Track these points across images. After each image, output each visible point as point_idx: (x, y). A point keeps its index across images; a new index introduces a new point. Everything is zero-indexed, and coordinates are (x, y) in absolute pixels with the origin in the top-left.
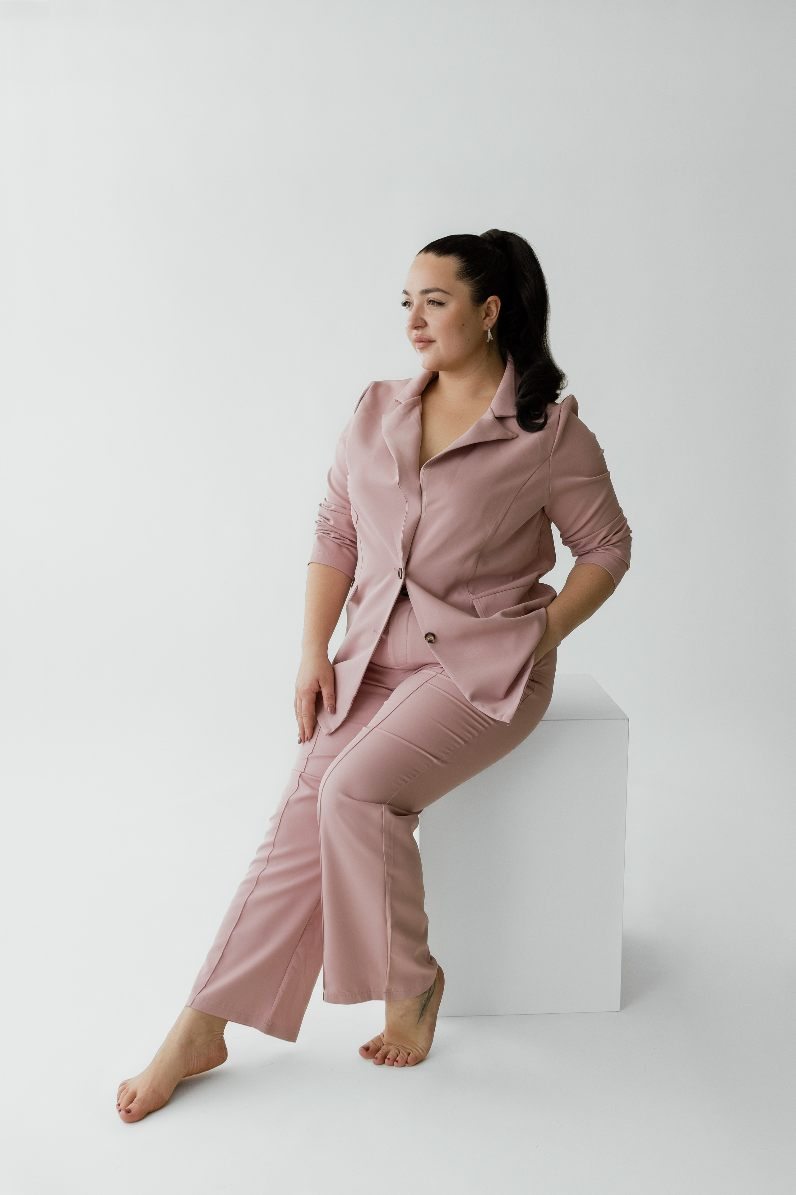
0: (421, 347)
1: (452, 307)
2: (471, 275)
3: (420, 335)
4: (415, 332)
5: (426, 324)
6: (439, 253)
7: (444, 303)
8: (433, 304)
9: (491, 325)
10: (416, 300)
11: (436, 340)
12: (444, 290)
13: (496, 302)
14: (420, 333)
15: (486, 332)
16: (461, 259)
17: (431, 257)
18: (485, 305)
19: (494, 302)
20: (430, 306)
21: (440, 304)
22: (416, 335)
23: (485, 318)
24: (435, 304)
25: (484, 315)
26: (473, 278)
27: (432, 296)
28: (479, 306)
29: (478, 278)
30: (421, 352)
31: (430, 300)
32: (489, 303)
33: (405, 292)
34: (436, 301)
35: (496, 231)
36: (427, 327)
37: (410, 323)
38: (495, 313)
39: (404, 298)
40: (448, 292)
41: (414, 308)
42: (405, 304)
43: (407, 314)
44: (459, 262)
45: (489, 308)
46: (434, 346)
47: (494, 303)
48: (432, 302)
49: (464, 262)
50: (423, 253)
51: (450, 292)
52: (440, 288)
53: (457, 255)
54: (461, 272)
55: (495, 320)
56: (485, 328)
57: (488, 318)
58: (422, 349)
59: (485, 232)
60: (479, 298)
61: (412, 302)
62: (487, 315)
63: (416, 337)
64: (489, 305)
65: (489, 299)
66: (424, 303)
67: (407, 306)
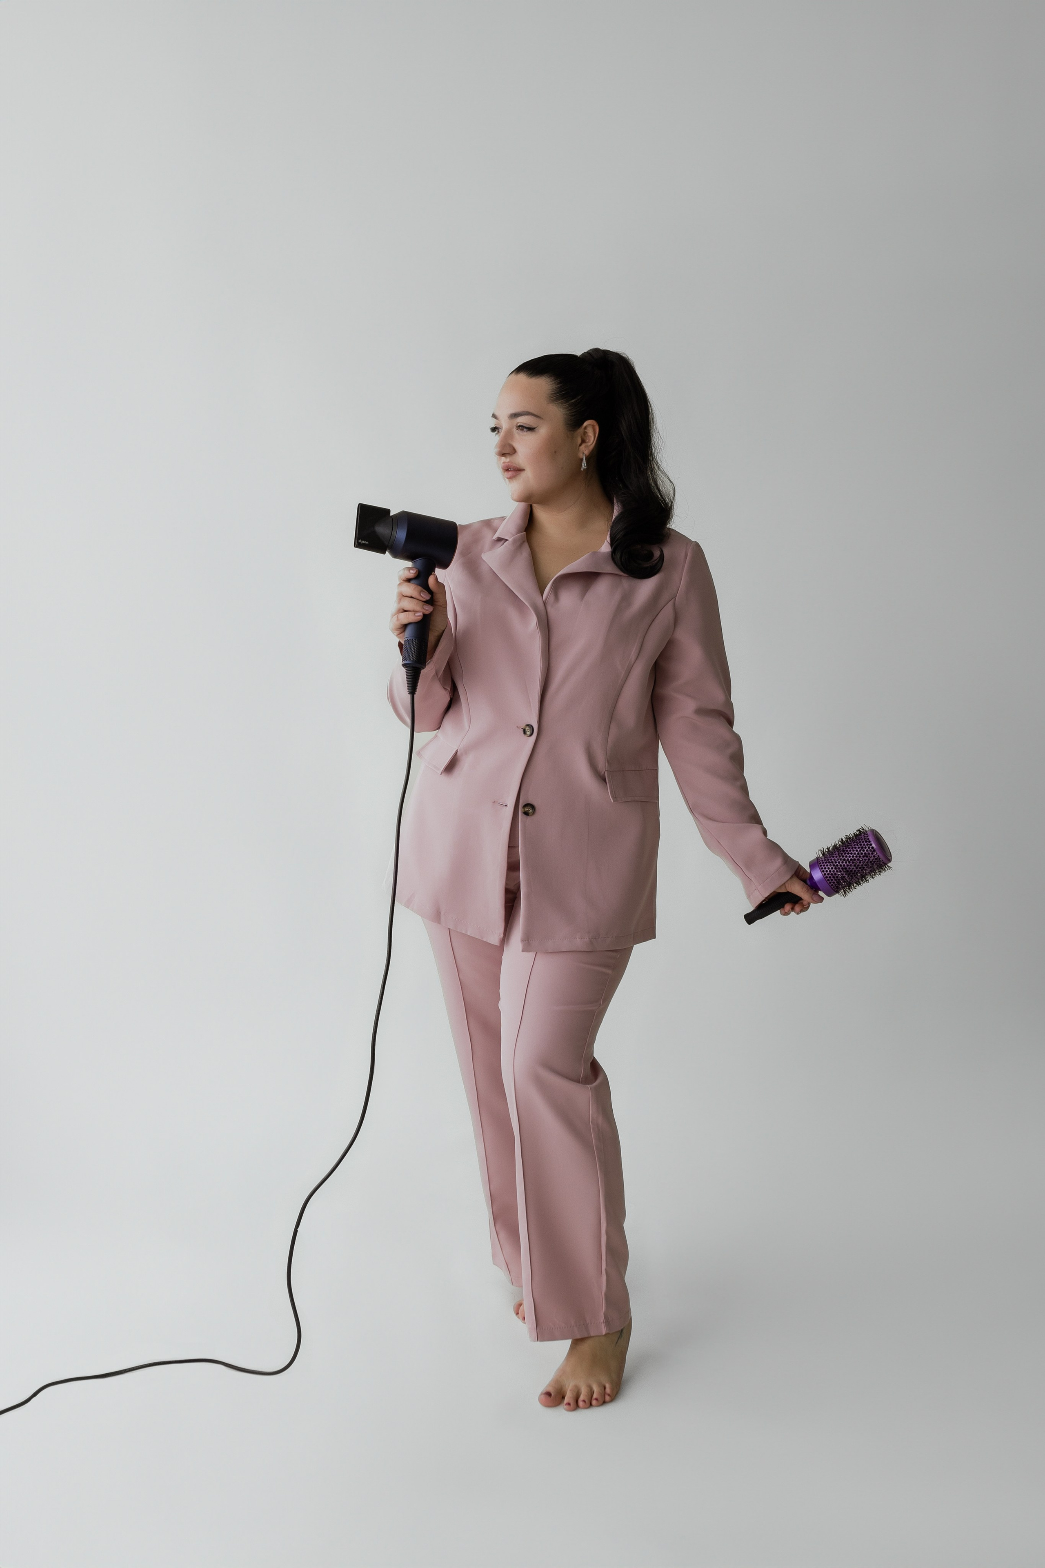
0: (509, 476)
1: (543, 431)
2: (566, 398)
3: (508, 462)
4: (503, 459)
5: (514, 451)
6: (531, 374)
7: (535, 428)
8: (523, 430)
9: (587, 452)
10: (505, 424)
11: (525, 469)
12: (535, 413)
13: (593, 426)
14: (508, 460)
15: (582, 460)
16: (556, 380)
17: (522, 377)
18: (581, 430)
19: (591, 427)
20: (519, 431)
21: (531, 429)
22: (504, 463)
23: (580, 445)
24: (525, 430)
25: (579, 441)
26: (567, 401)
27: (522, 420)
28: (574, 431)
29: (573, 401)
30: (510, 481)
31: (519, 425)
32: (585, 428)
33: (494, 416)
34: (524, 425)
35: (597, 350)
36: (516, 454)
37: (497, 450)
38: (592, 439)
39: (493, 423)
40: (539, 415)
41: (502, 432)
42: (494, 429)
43: (495, 439)
44: (553, 384)
45: (585, 433)
46: (523, 475)
47: (591, 430)
48: (521, 427)
49: (558, 384)
50: (514, 373)
51: (542, 416)
52: (531, 411)
53: (551, 376)
54: (554, 393)
55: (591, 447)
56: (581, 456)
57: (584, 445)
58: (510, 478)
59: (586, 351)
60: (575, 423)
61: (499, 427)
62: (583, 441)
63: (503, 464)
64: (586, 431)
65: (585, 424)
66: (513, 427)
67: (497, 432)
